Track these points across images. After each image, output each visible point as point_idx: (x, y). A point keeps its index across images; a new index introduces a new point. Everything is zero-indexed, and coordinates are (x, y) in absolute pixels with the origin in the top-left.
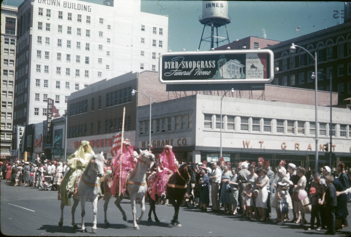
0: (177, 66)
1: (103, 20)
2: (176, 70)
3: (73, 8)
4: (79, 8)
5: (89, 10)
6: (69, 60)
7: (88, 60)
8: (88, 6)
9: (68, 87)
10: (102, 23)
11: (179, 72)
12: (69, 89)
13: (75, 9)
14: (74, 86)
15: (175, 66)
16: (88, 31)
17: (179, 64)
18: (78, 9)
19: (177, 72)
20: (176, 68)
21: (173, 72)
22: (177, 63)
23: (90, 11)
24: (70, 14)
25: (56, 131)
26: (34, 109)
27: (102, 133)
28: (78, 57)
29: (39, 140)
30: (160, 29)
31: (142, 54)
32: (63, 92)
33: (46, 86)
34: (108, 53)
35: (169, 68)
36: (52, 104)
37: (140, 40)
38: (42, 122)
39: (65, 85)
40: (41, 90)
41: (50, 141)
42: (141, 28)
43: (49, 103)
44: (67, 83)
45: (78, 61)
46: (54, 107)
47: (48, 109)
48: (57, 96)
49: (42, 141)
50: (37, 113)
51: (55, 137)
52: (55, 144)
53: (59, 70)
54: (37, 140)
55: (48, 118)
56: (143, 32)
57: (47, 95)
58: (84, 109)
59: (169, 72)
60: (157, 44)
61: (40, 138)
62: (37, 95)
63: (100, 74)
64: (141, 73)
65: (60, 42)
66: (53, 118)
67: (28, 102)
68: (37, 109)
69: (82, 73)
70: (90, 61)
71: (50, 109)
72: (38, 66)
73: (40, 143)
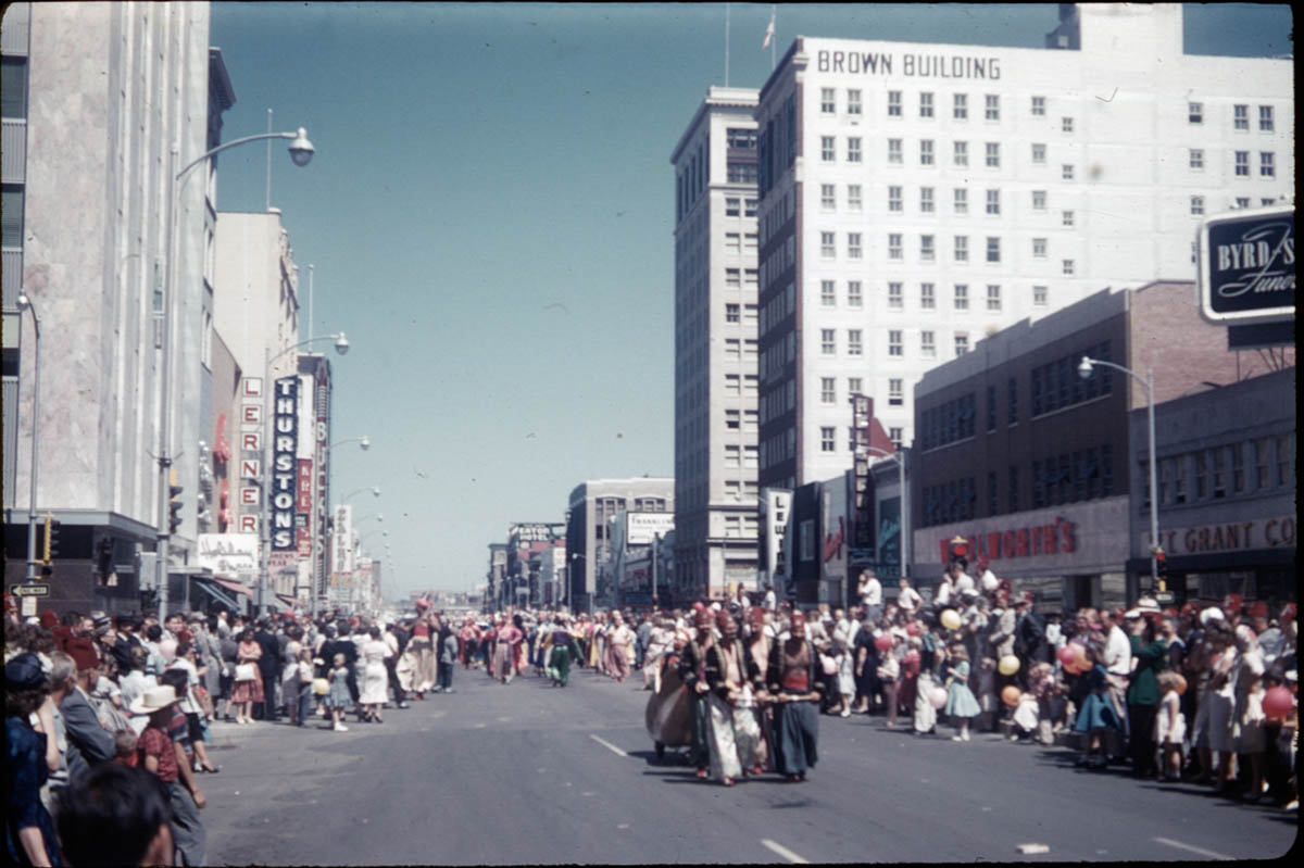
0: (1265, 259)
1: (1045, 102)
2: (1263, 273)
3: (935, 74)
4: (958, 73)
5: (995, 73)
6: (930, 255)
7: (996, 247)
8: (991, 61)
9: (932, 348)
10: (1042, 112)
12: (934, 354)
13: (943, 75)
14: (952, 345)
15: (1256, 260)
16: (992, 148)
17: (1272, 248)
18: (955, 76)
20: (1261, 263)
21: (1249, 280)
22: (1263, 247)
23: (997, 78)
24: (927, 98)
25: (883, 503)
26: (820, 433)
27: (1026, 509)
28: (961, 241)
29: (834, 537)
30: (1262, 108)
31: (1197, 206)
32: (915, 366)
33: (855, 349)
34: (1068, 218)
35: (1237, 266)
36: (869, 412)
37: (1187, 158)
38: (842, 473)
39: (918, 341)
40: (841, 365)
41: (866, 540)
42: (1186, 114)
43: (859, 410)
44: (928, 337)
45: (961, 255)
46: (874, 424)
47: (854, 430)
48: (896, 384)
49: (846, 539)
50: (828, 446)
51: (881, 526)
52: (884, 550)
53: (898, 292)
54: (830, 536)
55: (857, 460)
56: (1195, 126)
57: (858, 381)
58: (965, 426)
59: (1236, 281)
60: (1255, 163)
61: (836, 530)
62: (828, 382)
63: (1040, 294)
64: (1139, 291)
65: (899, 195)
66: (872, 461)
67: (798, 408)
68: (828, 431)
69: (978, 294)
70: (1005, 250)
71: (863, 429)
72: (828, 286)
73: (840, 546)
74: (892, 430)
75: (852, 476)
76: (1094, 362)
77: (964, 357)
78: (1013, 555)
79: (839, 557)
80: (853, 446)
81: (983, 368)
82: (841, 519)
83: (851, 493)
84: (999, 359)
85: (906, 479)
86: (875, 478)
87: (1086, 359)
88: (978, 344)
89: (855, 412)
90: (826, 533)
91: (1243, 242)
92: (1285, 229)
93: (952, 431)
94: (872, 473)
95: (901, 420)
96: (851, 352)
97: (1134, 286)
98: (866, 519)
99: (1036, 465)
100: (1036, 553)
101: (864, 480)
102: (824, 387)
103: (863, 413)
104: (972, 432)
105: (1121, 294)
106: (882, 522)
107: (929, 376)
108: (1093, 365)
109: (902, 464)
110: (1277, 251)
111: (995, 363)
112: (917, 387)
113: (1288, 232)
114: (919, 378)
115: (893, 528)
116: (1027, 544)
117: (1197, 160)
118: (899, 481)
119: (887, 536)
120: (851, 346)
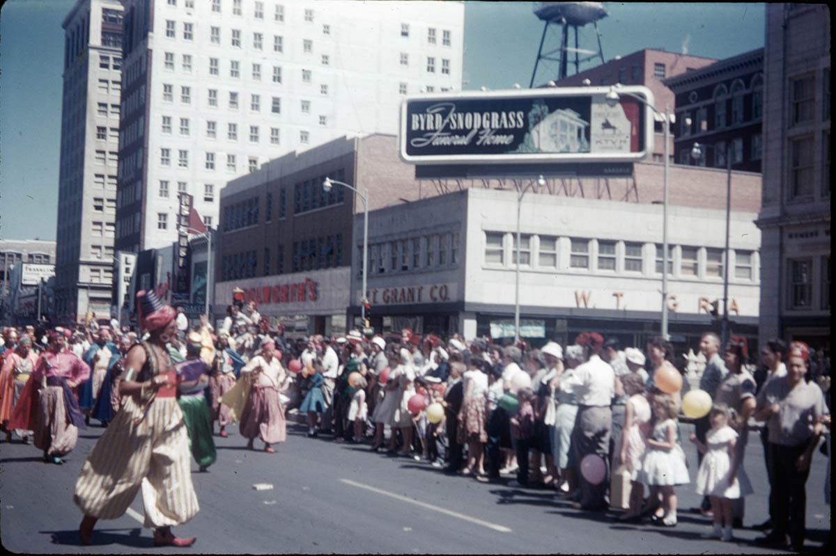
0: (439, 126)
1: (313, 13)
2: (438, 134)
6: (235, 105)
7: (278, 103)
9: (234, 166)
10: (311, 20)
11: (443, 136)
12: (235, 170)
14: (247, 164)
15: (434, 125)
16: (278, 39)
17: (444, 118)
19: (439, 136)
20: (437, 127)
21: (429, 138)
22: (439, 117)
25: (196, 265)
26: (157, 217)
27: (287, 272)
28: (256, 98)
29: (163, 286)
30: (444, 32)
31: (403, 89)
32: (222, 177)
33: (183, 163)
34: (324, 89)
35: (423, 128)
36: (190, 205)
37: (398, 59)
38: (171, 244)
39: (225, 161)
40: (173, 173)
41: (184, 288)
42: (399, 30)
43: (183, 203)
44: (231, 158)
45: (255, 106)
46: (193, 212)
47: (180, 216)
48: (209, 188)
49: (171, 286)
50: (163, 226)
51: (194, 279)
52: (196, 295)
53: (213, 128)
54: (161, 284)
55: (181, 236)
56: (405, 38)
57: (184, 184)
58: (252, 218)
59: (422, 137)
60: (438, 66)
61: (165, 281)
62: (164, 184)
63: (304, 136)
64: (364, 139)
65: (216, 64)
66: (191, 237)
67: (143, 200)
68: (163, 216)
69: (265, 133)
70: (283, 106)
71: (186, 216)
72: (167, 120)
73: (167, 292)
74: (205, 218)
75: (177, 246)
76: (333, 181)
77: (254, 173)
78: (278, 301)
79: (166, 299)
80: (178, 227)
81: (265, 180)
82: (168, 273)
83: (176, 257)
84: (275, 176)
85: (212, 250)
86: (192, 248)
87: (328, 179)
88: (263, 166)
89: (181, 204)
90: (158, 282)
91: (426, 113)
92: (451, 107)
93: (244, 220)
94: (190, 245)
95: (211, 212)
96: (180, 165)
97: (361, 136)
98: (185, 274)
99: (295, 245)
100: (292, 301)
101: (185, 249)
102: (162, 187)
103: (186, 205)
104: (256, 222)
105: (353, 140)
106: (195, 276)
107: (230, 184)
108: (332, 184)
109: (209, 240)
110: (447, 121)
111: (272, 178)
112: (222, 191)
113: (453, 109)
114: (224, 185)
115: (202, 281)
116: (287, 295)
117: (404, 60)
118: (206, 251)
119: (198, 286)
120: (180, 161)
